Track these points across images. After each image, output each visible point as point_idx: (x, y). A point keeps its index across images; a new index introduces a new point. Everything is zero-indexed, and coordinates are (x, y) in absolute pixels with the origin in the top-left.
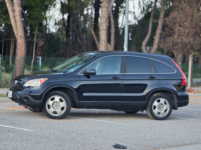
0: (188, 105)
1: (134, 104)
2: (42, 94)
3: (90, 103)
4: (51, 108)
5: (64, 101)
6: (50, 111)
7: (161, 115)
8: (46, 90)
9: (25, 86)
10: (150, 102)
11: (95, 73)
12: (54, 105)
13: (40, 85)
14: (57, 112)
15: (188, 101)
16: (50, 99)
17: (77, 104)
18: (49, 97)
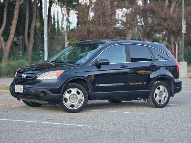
0: (181, 91)
1: (140, 93)
2: (61, 87)
3: (103, 94)
4: (68, 101)
5: (81, 94)
6: (67, 104)
7: (161, 103)
8: (65, 82)
9: (38, 80)
10: (152, 90)
11: (109, 63)
12: (70, 98)
13: (57, 77)
14: (75, 105)
15: (181, 87)
16: (66, 92)
17: (92, 96)
18: (66, 90)
